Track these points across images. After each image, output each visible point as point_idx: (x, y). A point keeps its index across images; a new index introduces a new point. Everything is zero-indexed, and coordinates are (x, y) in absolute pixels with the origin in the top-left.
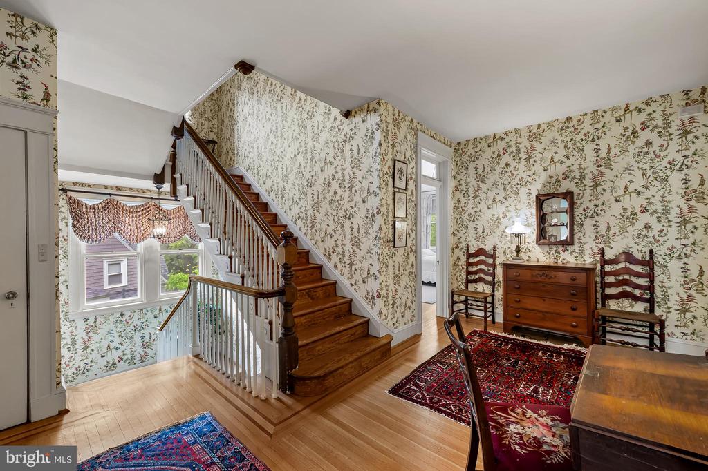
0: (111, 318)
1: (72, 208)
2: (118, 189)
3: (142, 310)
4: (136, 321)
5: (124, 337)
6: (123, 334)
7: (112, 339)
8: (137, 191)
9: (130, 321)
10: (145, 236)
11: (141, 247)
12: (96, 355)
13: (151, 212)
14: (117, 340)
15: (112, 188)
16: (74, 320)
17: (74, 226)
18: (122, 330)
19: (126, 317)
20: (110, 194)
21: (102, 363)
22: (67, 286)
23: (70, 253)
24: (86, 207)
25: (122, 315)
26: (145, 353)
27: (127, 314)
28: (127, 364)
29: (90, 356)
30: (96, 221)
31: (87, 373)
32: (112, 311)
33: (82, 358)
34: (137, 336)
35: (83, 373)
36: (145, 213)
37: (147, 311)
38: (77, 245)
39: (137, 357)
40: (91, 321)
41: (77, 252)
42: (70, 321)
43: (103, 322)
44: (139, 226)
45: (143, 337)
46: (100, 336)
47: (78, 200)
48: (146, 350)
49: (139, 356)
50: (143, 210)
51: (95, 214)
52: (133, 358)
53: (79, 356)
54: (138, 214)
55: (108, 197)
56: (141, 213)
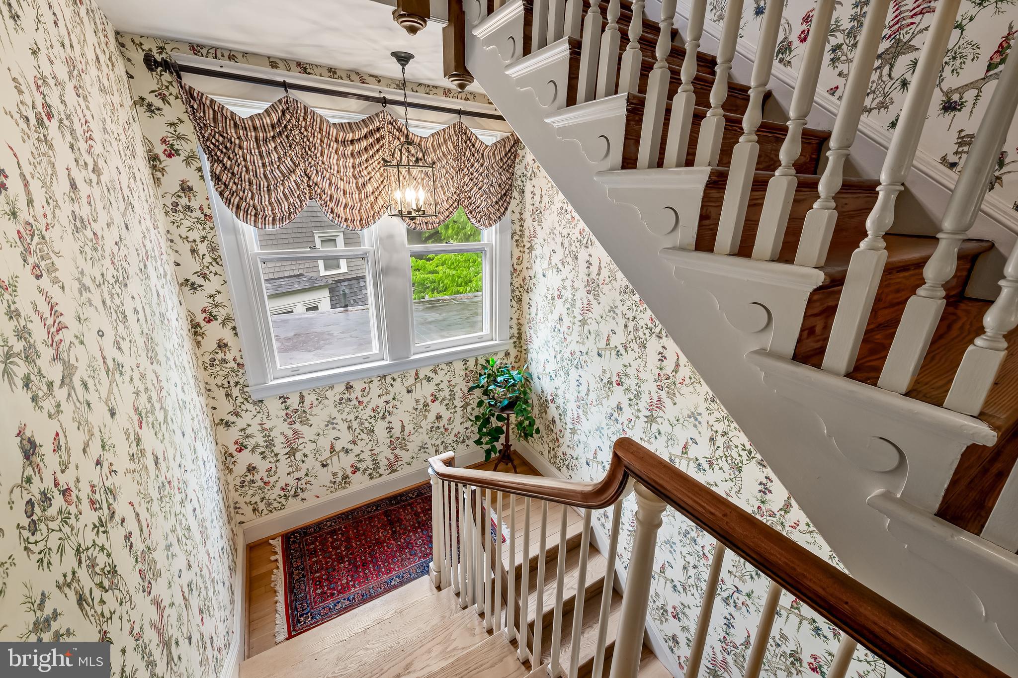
0: (329, 394)
1: (201, 127)
2: (304, 68)
3: (384, 377)
4: (375, 399)
5: (358, 431)
6: (355, 425)
7: (336, 434)
8: (349, 77)
9: (365, 400)
10: (376, 208)
11: (370, 236)
12: (311, 463)
13: (385, 141)
14: (346, 438)
15: (287, 63)
16: (261, 401)
17: (217, 178)
18: (351, 417)
19: (357, 392)
20: (285, 85)
21: (325, 476)
22: (234, 328)
23: (224, 251)
24: (235, 124)
25: (349, 387)
26: (396, 456)
27: (358, 386)
28: (366, 477)
29: (302, 465)
30: (264, 165)
31: (302, 495)
32: (330, 382)
33: (290, 469)
34: (380, 427)
35: (296, 495)
36: (372, 145)
37: (394, 379)
38: (235, 231)
39: (383, 463)
40: (294, 402)
41: (239, 248)
42: (255, 403)
43: (316, 402)
44: (361, 181)
45: (390, 429)
46: (314, 429)
47: (212, 101)
48: (398, 451)
49: (386, 463)
50: (366, 137)
51: (259, 147)
52: (376, 466)
53: (283, 467)
54: (357, 147)
55: (280, 93)
56: (364, 143)
